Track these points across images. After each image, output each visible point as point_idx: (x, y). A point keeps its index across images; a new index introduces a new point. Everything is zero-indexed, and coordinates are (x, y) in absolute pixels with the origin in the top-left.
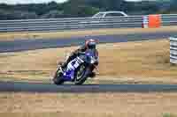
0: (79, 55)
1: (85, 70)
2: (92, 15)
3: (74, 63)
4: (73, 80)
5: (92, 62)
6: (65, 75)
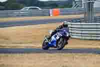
0: (59, 31)
6: (50, 43)
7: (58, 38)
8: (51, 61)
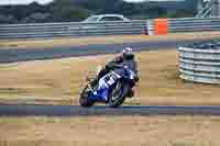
1: (122, 88)
2: (83, 19)
3: (107, 79)
4: (107, 102)
5: (132, 77)
6: (95, 93)
7: (111, 82)
8: (149, 133)
